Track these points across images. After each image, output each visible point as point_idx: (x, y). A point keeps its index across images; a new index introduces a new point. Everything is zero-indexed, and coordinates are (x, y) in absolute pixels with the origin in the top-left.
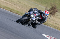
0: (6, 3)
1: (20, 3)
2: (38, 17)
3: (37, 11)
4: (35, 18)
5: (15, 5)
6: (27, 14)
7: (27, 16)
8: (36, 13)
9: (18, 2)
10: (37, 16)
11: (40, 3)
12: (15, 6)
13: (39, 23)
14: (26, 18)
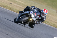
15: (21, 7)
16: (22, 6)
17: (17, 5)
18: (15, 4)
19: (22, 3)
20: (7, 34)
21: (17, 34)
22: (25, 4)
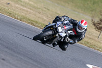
0: (25, 10)
1: (49, 10)
2: (69, 32)
3: (68, 21)
4: (65, 32)
5: (39, 13)
6: (52, 26)
7: (51, 30)
8: (67, 24)
9: (45, 8)
10: (68, 30)
11: (82, 10)
12: (40, 16)
13: (72, 41)
14: (50, 33)
15: (29, 10)
16: (31, 9)
17: (22, 7)
18: (17, 5)
19: (31, 3)
20: (3, 59)
21: (22, 59)
22: (35, 5)
